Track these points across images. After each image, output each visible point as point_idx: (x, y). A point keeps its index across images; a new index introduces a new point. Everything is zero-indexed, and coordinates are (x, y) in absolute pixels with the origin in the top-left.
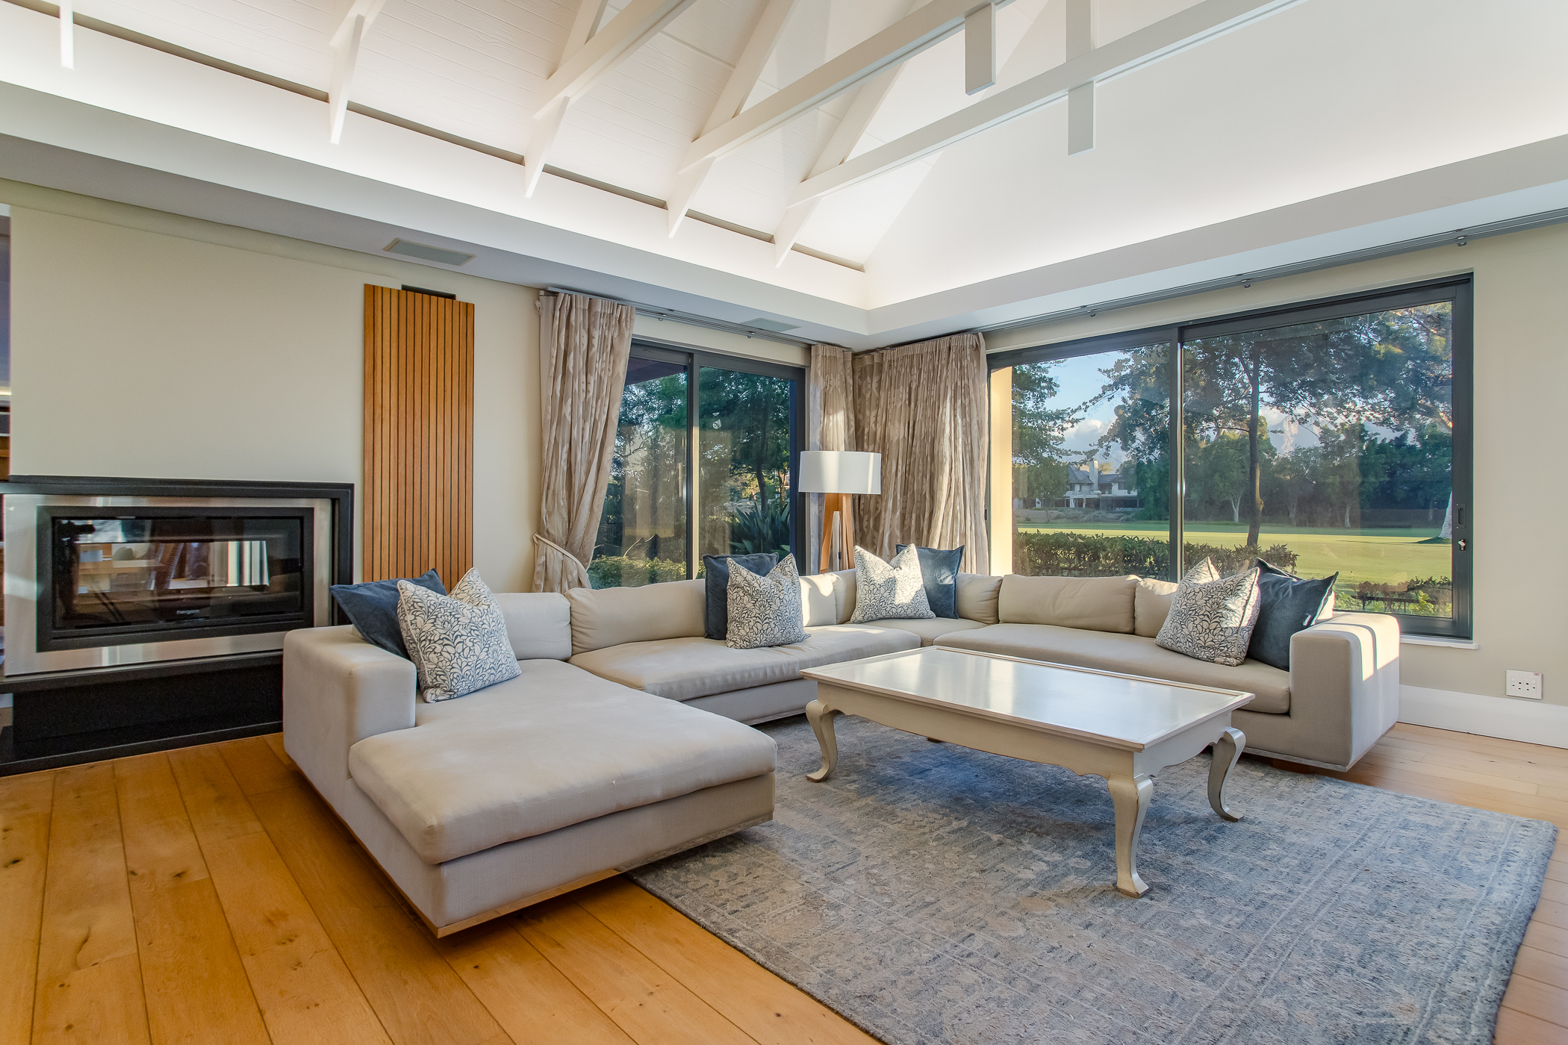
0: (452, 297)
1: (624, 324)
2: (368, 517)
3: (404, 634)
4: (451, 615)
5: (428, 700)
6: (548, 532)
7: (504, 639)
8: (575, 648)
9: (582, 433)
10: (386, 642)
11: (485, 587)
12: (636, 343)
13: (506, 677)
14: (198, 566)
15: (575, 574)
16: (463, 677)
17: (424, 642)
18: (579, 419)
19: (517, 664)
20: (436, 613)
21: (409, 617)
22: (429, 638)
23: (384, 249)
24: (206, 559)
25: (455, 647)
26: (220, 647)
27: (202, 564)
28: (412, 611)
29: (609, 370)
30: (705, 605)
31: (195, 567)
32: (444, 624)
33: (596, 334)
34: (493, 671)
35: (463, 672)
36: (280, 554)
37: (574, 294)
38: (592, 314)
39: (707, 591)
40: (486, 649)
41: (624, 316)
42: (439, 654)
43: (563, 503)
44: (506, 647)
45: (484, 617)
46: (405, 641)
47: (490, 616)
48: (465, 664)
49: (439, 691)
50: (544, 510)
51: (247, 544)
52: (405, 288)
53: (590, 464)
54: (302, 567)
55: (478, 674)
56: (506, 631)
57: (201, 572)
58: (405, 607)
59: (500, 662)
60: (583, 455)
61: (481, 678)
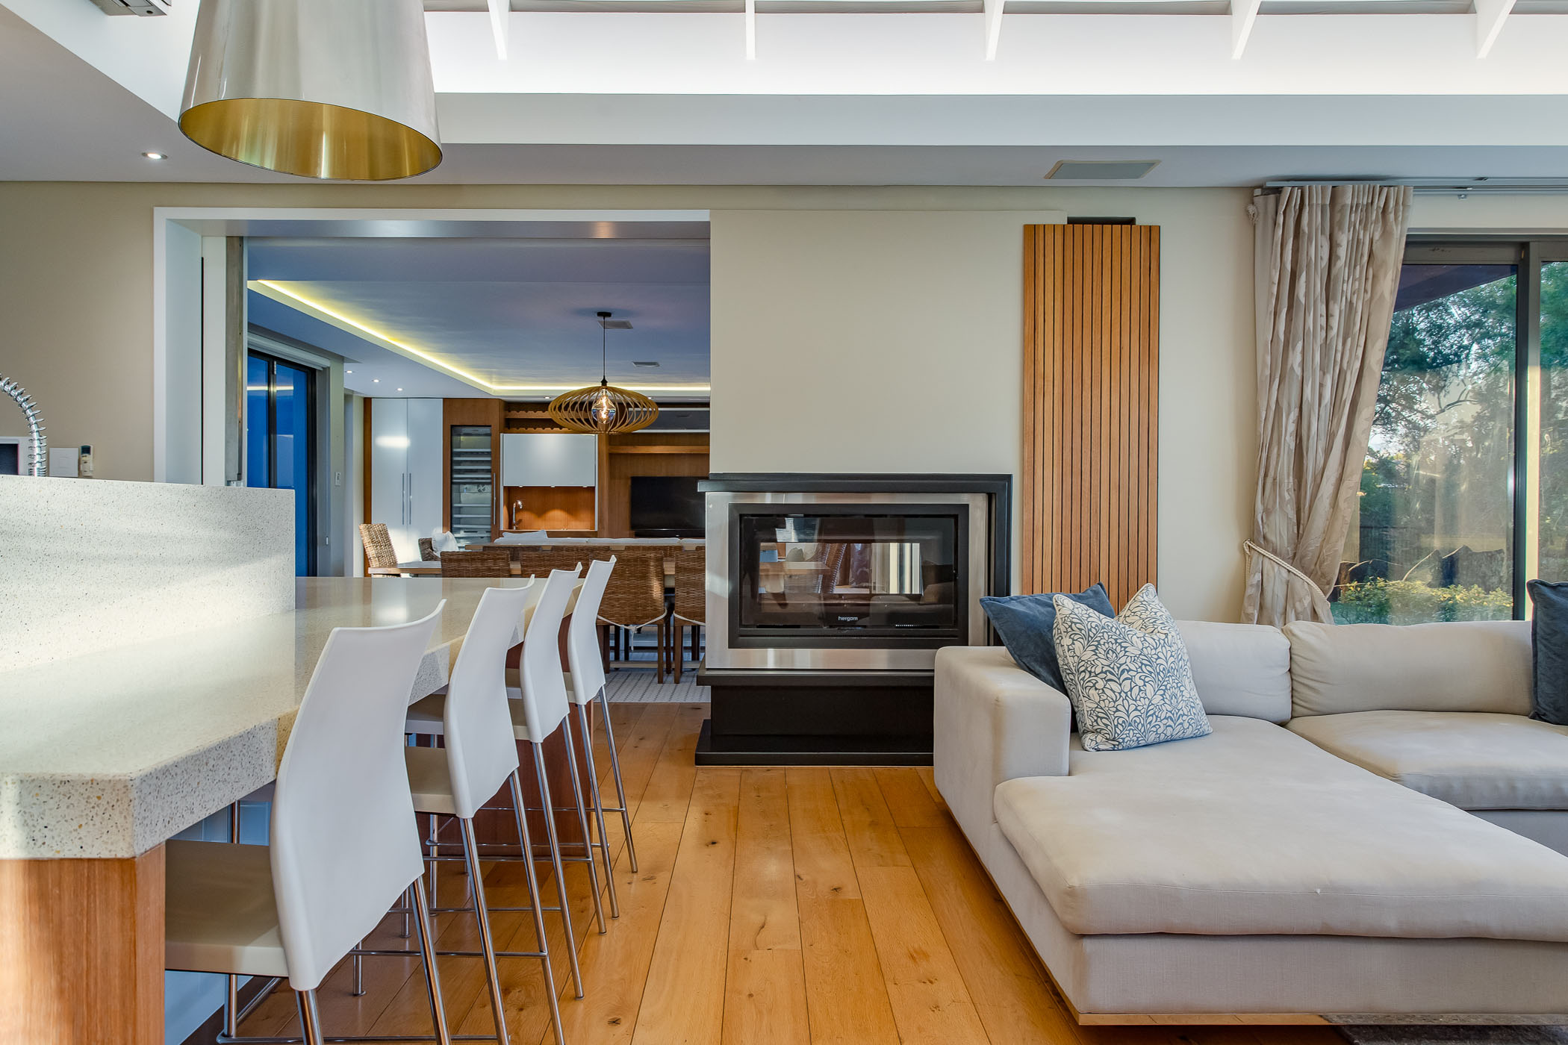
0: (1131, 221)
1: (1392, 216)
2: (1028, 516)
3: (1060, 662)
4: (1116, 642)
5: (1087, 748)
6: (1265, 538)
7: (1187, 681)
8: (1295, 706)
9: (1319, 391)
10: (1040, 669)
11: (1163, 609)
12: (1414, 242)
13: (1188, 733)
14: (862, 571)
15: (1307, 602)
16: (1130, 725)
17: (1083, 674)
18: (1314, 371)
19: (1205, 717)
20: (1098, 639)
21: (1067, 641)
22: (1089, 669)
23: (1046, 177)
24: (868, 565)
25: (1120, 685)
26: (878, 660)
27: (865, 569)
28: (1069, 634)
29: (1366, 291)
30: (1531, 664)
31: (858, 573)
32: (1108, 653)
33: (1344, 239)
34: (1170, 723)
35: (1131, 718)
36: (935, 560)
37: (1306, 185)
38: (1338, 207)
39: (1534, 641)
40: (1162, 692)
41: (1392, 204)
42: (1101, 691)
43: (1289, 496)
44: (1189, 691)
45: (1159, 649)
46: (1061, 669)
47: (1168, 648)
48: (1132, 707)
49: (1099, 738)
50: (1259, 507)
51: (907, 546)
52: (1072, 221)
53: (1331, 436)
54: (956, 575)
55: (1150, 723)
56: (1190, 671)
57: (864, 578)
58: (1063, 629)
59: (1181, 712)
60: (1322, 423)
61: (1154, 729)
